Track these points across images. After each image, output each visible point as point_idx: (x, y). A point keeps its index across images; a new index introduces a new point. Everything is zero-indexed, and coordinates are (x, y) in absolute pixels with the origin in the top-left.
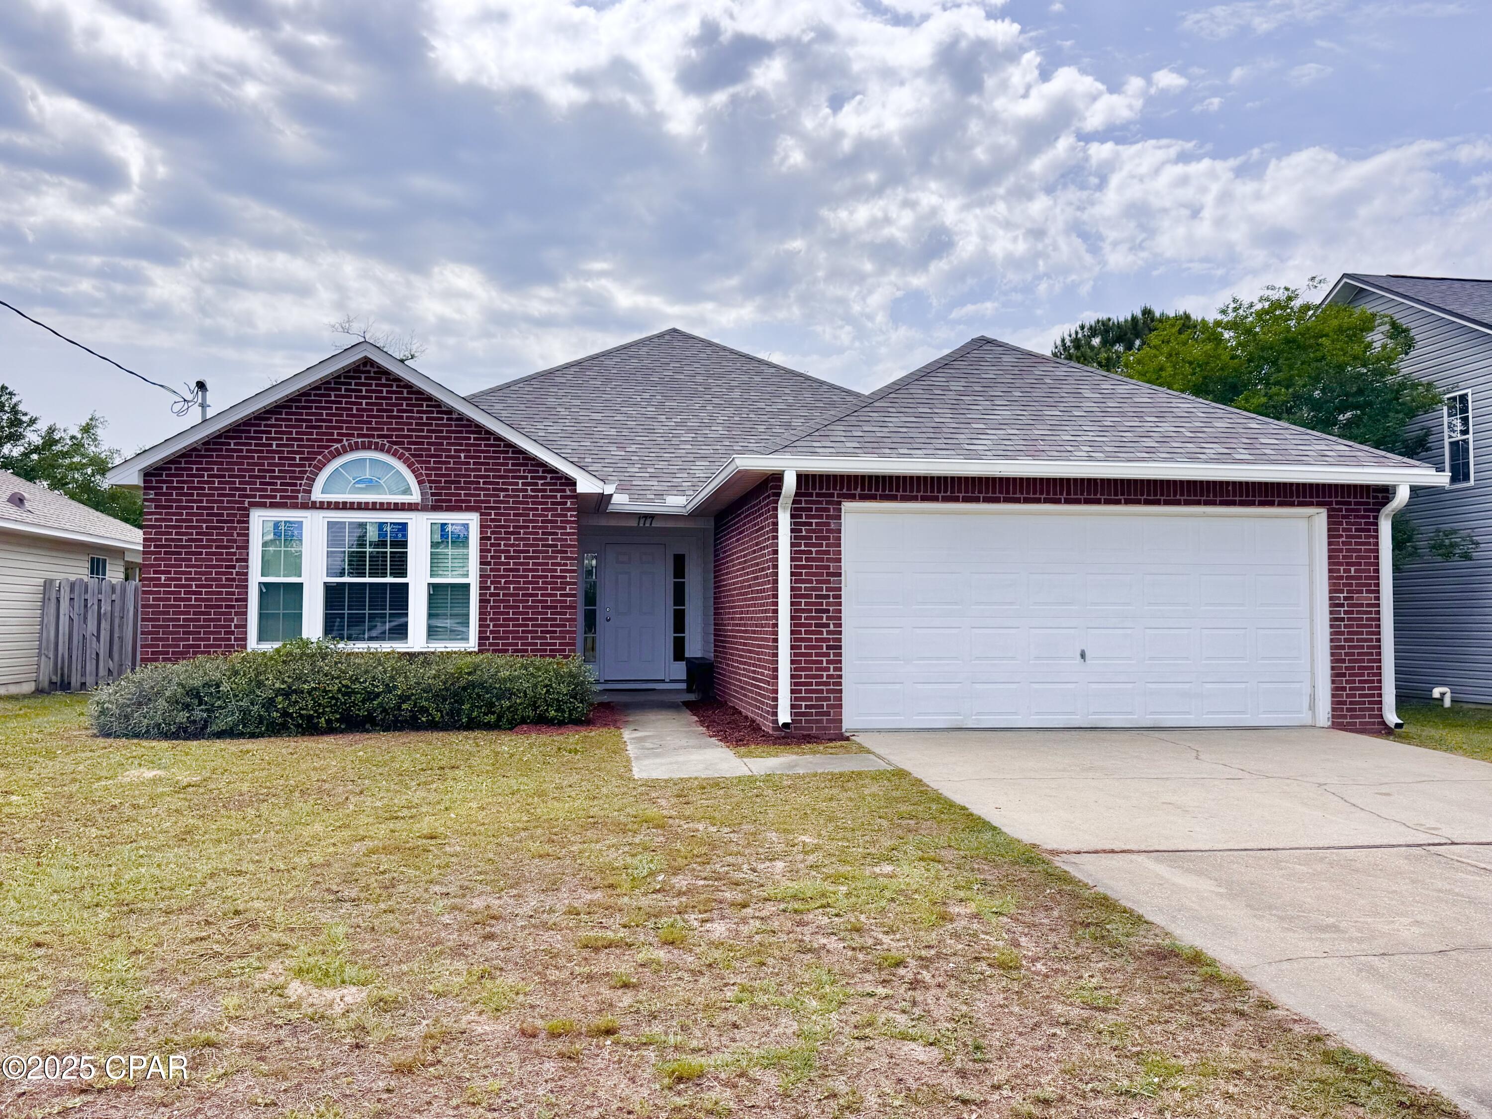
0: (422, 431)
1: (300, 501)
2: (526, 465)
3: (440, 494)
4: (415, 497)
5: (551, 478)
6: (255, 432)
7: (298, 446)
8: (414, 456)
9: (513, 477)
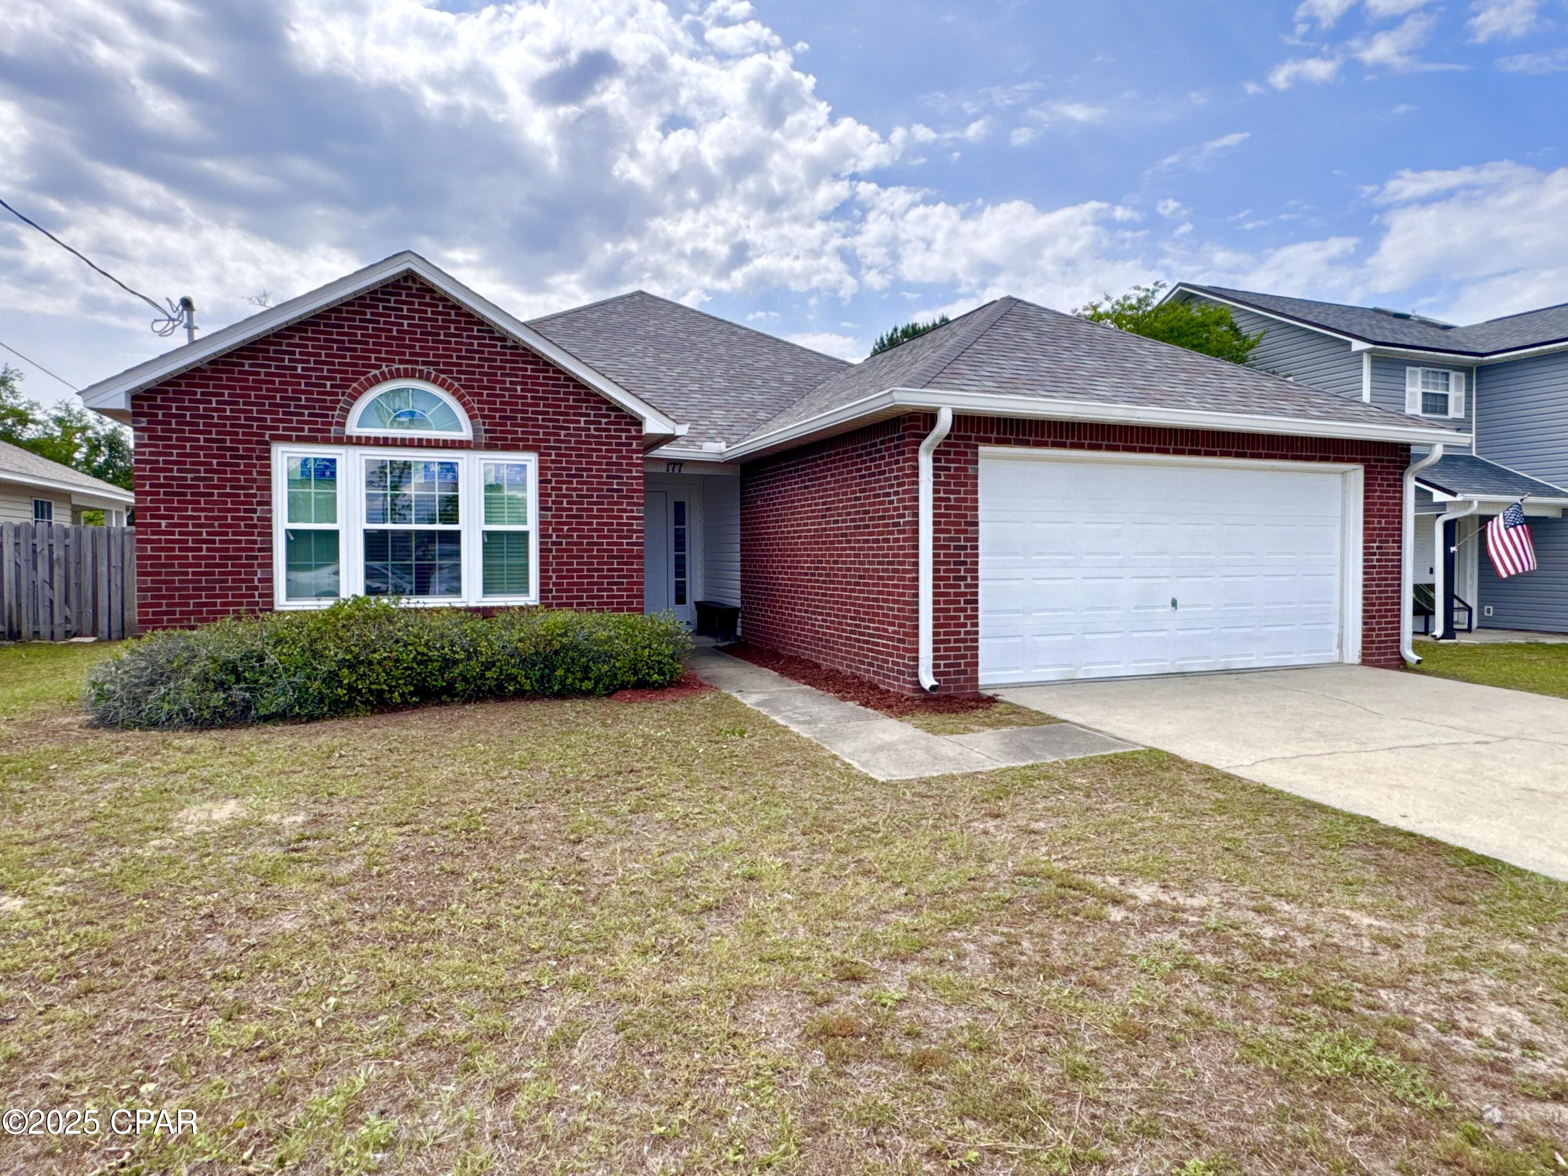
0: (474, 359)
1: (332, 435)
2: (588, 401)
3: (495, 431)
4: (466, 433)
5: (616, 417)
6: (275, 352)
7: (329, 371)
8: (464, 387)
9: (575, 415)
